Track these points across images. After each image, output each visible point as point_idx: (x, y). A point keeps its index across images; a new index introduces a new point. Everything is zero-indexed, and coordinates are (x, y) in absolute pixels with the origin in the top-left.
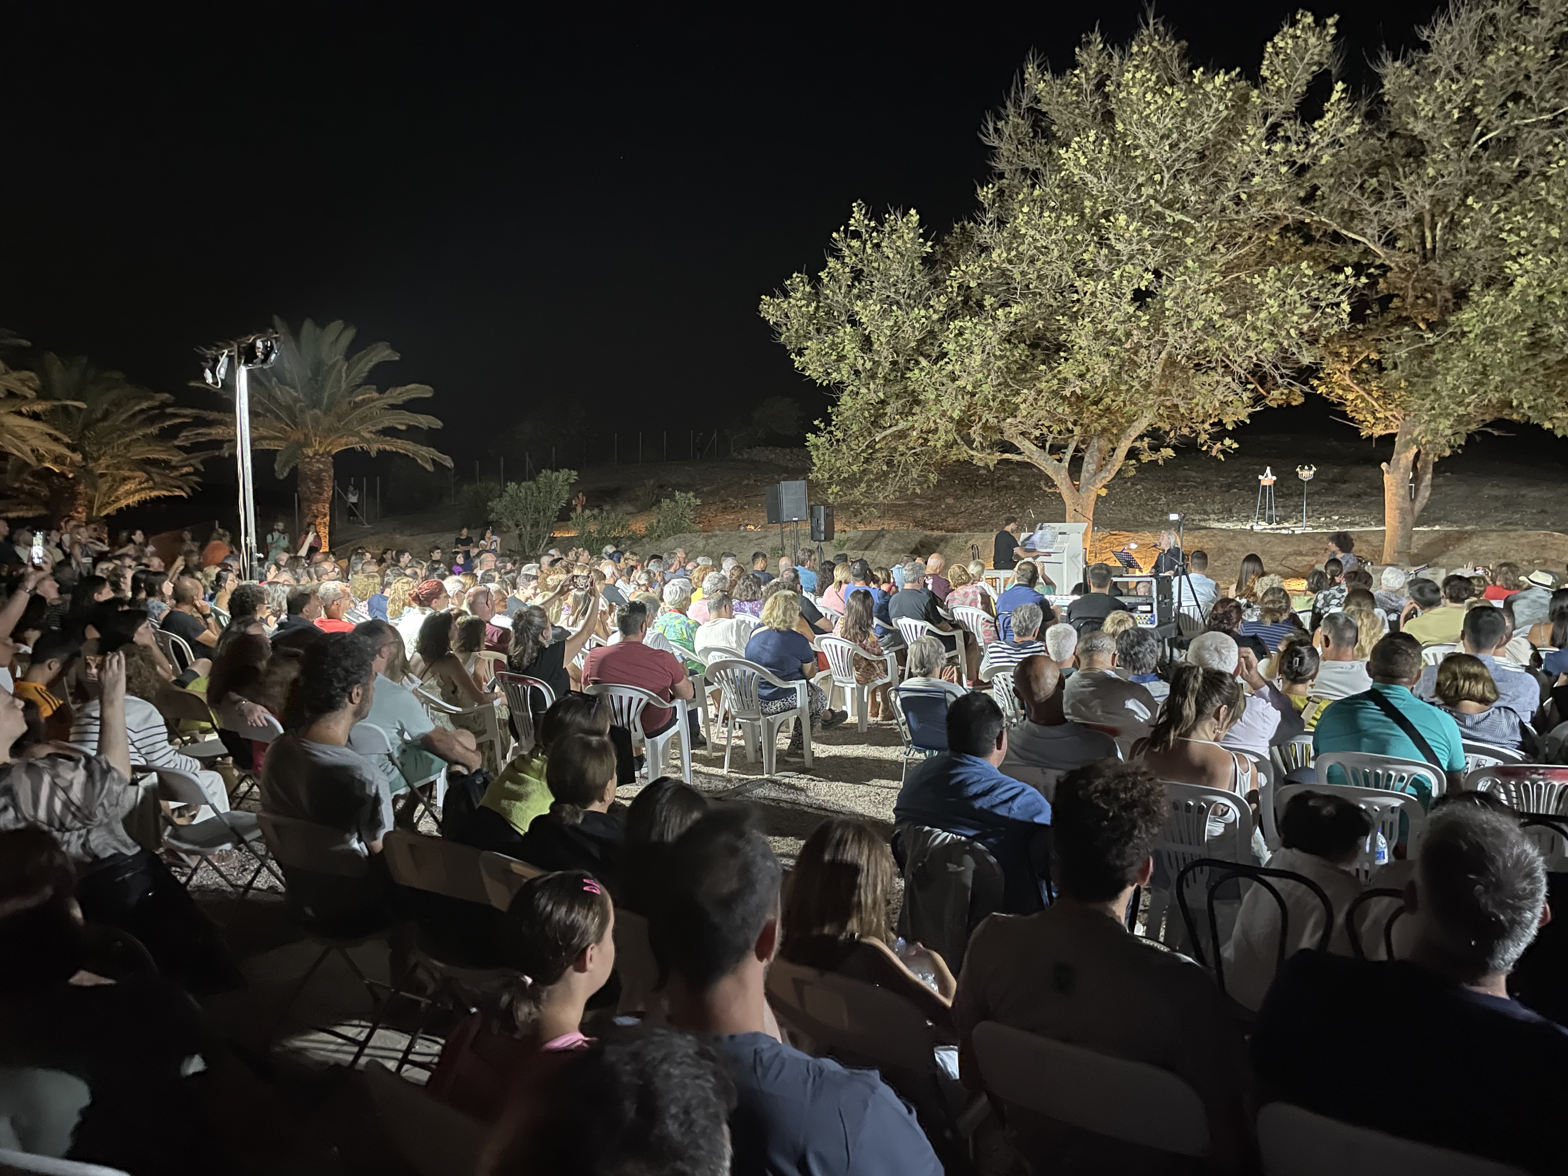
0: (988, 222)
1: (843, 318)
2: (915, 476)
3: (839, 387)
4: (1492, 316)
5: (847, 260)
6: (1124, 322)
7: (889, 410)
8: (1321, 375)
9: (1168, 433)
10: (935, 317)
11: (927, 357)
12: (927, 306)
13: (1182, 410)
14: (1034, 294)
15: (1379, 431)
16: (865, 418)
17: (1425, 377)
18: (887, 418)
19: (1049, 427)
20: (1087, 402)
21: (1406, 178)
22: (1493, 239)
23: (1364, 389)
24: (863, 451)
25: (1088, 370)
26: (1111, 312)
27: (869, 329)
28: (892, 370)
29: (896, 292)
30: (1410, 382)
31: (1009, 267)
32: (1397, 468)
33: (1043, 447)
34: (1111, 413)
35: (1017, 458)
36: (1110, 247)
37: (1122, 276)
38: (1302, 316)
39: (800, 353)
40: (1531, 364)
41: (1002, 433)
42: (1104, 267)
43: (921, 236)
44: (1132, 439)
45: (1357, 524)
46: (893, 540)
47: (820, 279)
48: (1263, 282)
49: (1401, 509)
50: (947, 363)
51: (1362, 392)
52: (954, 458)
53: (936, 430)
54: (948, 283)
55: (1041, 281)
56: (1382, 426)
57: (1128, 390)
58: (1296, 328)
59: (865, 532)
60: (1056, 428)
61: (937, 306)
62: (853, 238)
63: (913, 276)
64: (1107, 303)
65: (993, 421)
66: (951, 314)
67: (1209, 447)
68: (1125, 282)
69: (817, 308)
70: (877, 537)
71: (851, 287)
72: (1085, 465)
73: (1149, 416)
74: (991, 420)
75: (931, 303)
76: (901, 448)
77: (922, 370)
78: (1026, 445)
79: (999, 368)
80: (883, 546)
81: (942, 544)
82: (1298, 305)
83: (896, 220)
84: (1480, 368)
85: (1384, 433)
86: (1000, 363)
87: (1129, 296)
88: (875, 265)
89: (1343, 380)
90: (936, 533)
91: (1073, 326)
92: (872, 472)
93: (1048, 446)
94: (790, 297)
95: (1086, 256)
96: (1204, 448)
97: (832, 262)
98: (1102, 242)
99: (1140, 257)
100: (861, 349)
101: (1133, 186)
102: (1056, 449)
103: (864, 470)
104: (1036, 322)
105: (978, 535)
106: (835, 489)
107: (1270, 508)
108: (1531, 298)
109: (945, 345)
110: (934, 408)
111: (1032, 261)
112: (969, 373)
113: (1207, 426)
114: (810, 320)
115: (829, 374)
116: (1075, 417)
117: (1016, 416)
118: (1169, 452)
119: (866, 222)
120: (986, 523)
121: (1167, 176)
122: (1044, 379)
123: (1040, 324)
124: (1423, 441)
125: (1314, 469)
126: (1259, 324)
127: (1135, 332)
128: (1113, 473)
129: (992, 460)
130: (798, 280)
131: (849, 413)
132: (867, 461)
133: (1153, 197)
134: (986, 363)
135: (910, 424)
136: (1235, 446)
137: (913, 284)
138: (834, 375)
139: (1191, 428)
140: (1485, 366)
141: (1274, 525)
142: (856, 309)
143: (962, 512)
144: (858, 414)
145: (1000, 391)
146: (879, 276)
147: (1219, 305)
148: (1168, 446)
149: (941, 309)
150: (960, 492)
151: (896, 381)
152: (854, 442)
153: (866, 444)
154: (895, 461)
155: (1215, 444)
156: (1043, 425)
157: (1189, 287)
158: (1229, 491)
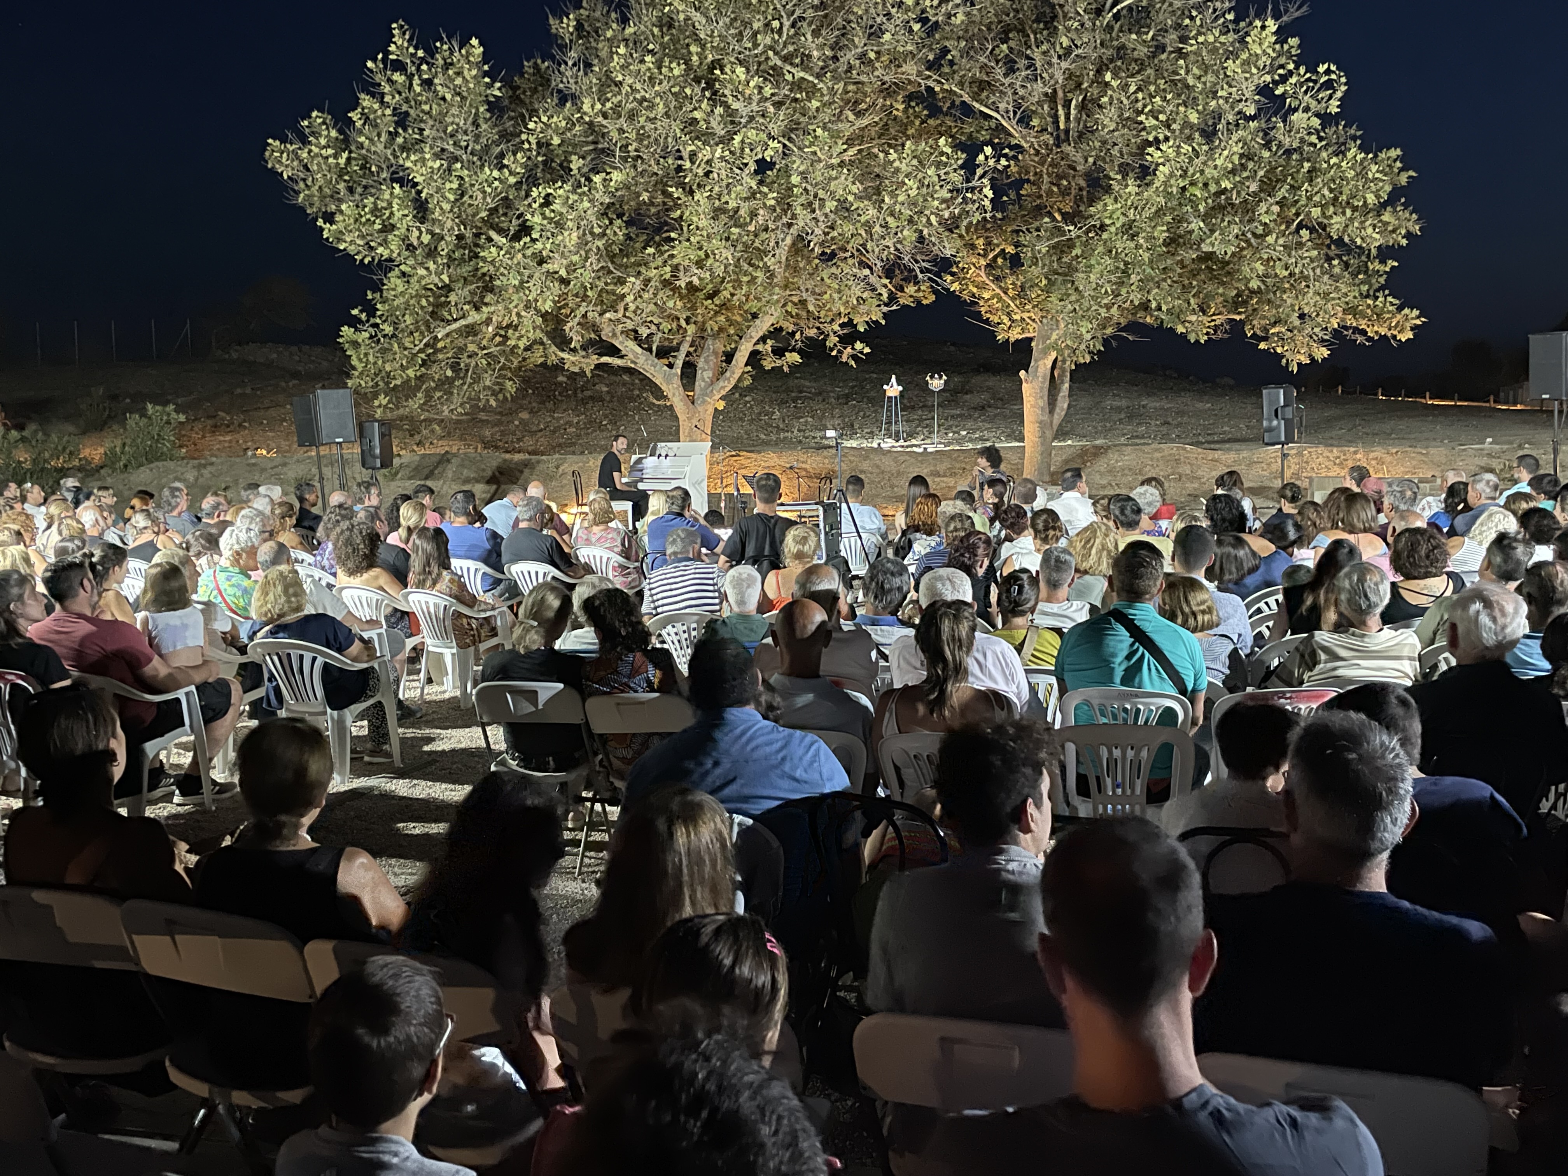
0: (570, 63)
1: (384, 175)
2: (488, 383)
3: (386, 265)
4: (1136, 208)
5: (387, 98)
6: (746, 199)
7: (453, 298)
8: (955, 270)
9: (793, 334)
10: (512, 180)
11: (500, 231)
12: (501, 167)
13: (810, 308)
14: (635, 158)
15: (1015, 335)
16: (422, 307)
17: (1065, 275)
18: (452, 309)
19: (657, 325)
20: (701, 295)
21: (1038, 47)
22: (1131, 123)
23: (1000, 288)
24: (421, 351)
25: (707, 256)
26: (731, 185)
27: (425, 192)
28: (458, 247)
29: (455, 145)
30: (1049, 280)
31: (604, 122)
32: (1035, 376)
33: (650, 350)
34: (729, 309)
35: (616, 362)
36: (727, 107)
37: (742, 142)
38: (943, 201)
39: (329, 218)
40: (1169, 262)
41: (600, 331)
42: (720, 130)
43: (486, 74)
45: (1000, 438)
46: (462, 466)
47: (351, 122)
48: (899, 158)
49: (1041, 422)
50: (535, 240)
51: (998, 291)
52: (538, 361)
53: (519, 326)
54: (524, 137)
55: (643, 142)
56: (1019, 329)
57: (751, 283)
58: (937, 215)
59: (424, 456)
60: (666, 326)
61: (513, 166)
62: (395, 70)
63: (478, 126)
64: (726, 175)
65: (590, 316)
66: (530, 180)
67: (839, 352)
68: (747, 150)
69: (349, 159)
70: (439, 463)
71: (393, 135)
72: (699, 372)
73: (776, 314)
75: (505, 162)
76: (471, 348)
77: (498, 247)
78: (629, 346)
79: (599, 249)
80: (450, 474)
81: (527, 471)
82: (937, 188)
83: (451, 51)
84: (1122, 266)
85: (1021, 337)
86: (600, 243)
87: (752, 167)
88: (426, 108)
89: (978, 275)
90: (518, 457)
91: (688, 201)
92: (432, 379)
93: (654, 348)
94: (310, 143)
95: (697, 115)
96: (834, 353)
97: (366, 101)
98: (716, 98)
99: (761, 120)
100: (416, 217)
101: (747, 33)
102: (664, 353)
103: (422, 376)
104: (639, 194)
105: (572, 458)
106: (383, 400)
107: (897, 423)
108: (1174, 190)
109: (528, 216)
110: (515, 297)
111: (632, 116)
112: (563, 255)
113: (836, 327)
114: (340, 176)
115: (372, 248)
116: (689, 314)
117: (616, 311)
118: (794, 357)
119: (411, 50)
120: (574, 444)
121: (787, 24)
122: (653, 265)
123: (645, 196)
124: (1062, 347)
125: (944, 377)
126: (897, 208)
127: (761, 212)
128: (733, 382)
129: (588, 364)
130: (319, 121)
131: (402, 300)
132: (424, 363)
133: (771, 48)
134: (583, 243)
135: (483, 317)
136: (867, 350)
137: (477, 137)
138: (380, 250)
139: (818, 328)
140: (1126, 264)
141: (901, 442)
142: (406, 164)
143: (541, 430)
144: (412, 302)
145: (599, 278)
146: (431, 122)
147: (854, 183)
148: (793, 350)
149: (518, 170)
150: (534, 404)
151: (462, 261)
152: (408, 339)
153: (424, 341)
154: (462, 365)
155: (845, 348)
156: (651, 322)
157: (820, 161)
158: (847, 404)
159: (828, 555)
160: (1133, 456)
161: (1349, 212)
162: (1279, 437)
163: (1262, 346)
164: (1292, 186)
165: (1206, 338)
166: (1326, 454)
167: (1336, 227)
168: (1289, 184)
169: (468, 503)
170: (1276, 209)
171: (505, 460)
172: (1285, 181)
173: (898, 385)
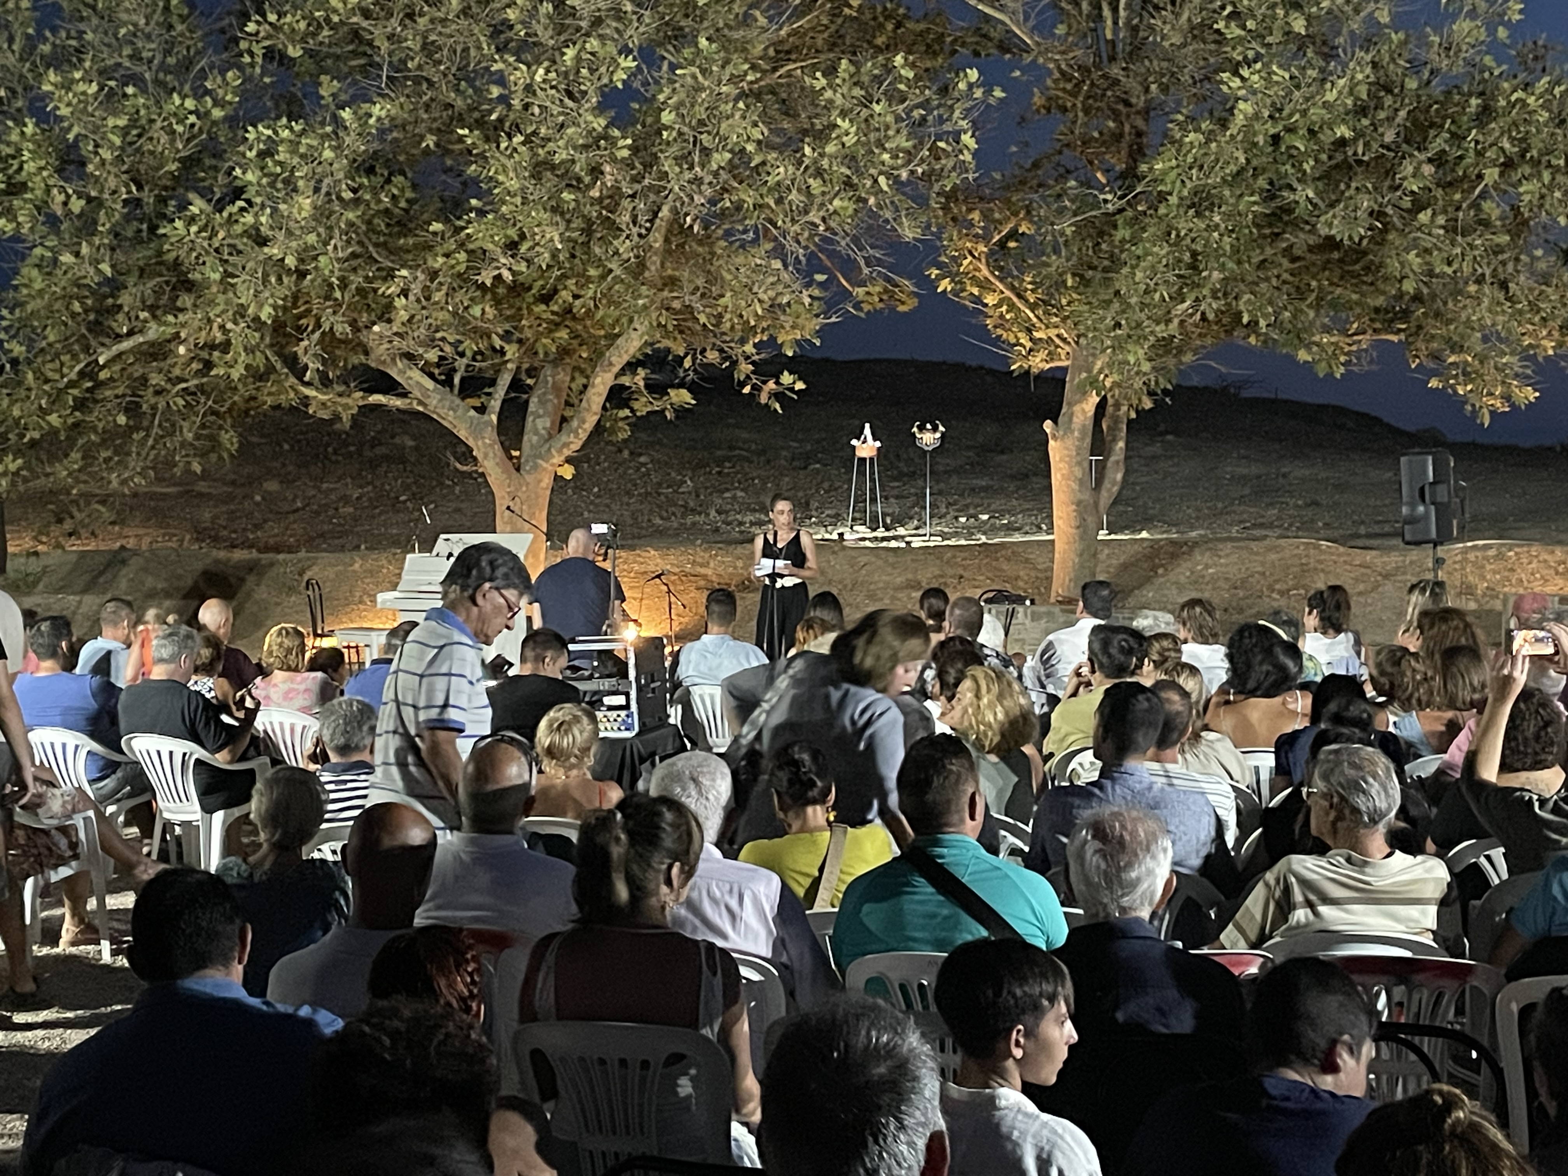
2: (190, 437)
4: (1201, 167)
6: (586, 147)
7: (125, 299)
8: (941, 259)
9: (680, 360)
10: (217, 113)
11: (205, 194)
12: (200, 93)
13: (703, 319)
14: (417, 81)
15: (1039, 363)
16: (74, 315)
17: (1105, 270)
18: (120, 317)
19: (456, 344)
20: (529, 298)
23: (1013, 288)
24: (72, 384)
25: (522, 236)
26: (562, 126)
27: (76, 130)
28: (129, 218)
29: (136, 57)
30: (1082, 277)
31: (365, 24)
32: (1069, 429)
33: (448, 382)
34: (574, 318)
35: (397, 403)
37: (578, 59)
38: (898, 153)
40: (1269, 251)
41: (366, 353)
42: (546, 36)
44: (616, 369)
45: (1018, 529)
46: (145, 570)
48: (830, 85)
49: (1079, 503)
50: (242, 209)
51: (1008, 293)
52: (270, 401)
53: (226, 346)
54: (243, 45)
55: (429, 56)
56: (1042, 355)
57: (603, 277)
58: (889, 175)
59: (82, 555)
60: (471, 347)
61: (220, 92)
63: (171, 27)
64: (556, 110)
65: (342, 329)
67: (754, 387)
68: (584, 72)
70: (108, 565)
72: (530, 419)
73: (642, 329)
74: (339, 329)
75: (208, 85)
76: (156, 379)
77: (192, 220)
78: (414, 379)
79: (350, 224)
80: (123, 584)
81: (251, 580)
82: (891, 133)
84: (1187, 257)
85: (1047, 366)
86: (351, 215)
87: (594, 99)
89: (978, 269)
90: (239, 555)
91: (489, 149)
92: (94, 429)
93: (457, 380)
96: (747, 390)
99: (614, 24)
100: (59, 171)
102: (473, 388)
103: (76, 425)
104: (422, 138)
105: (326, 557)
107: (873, 500)
108: (1260, 139)
109: (238, 172)
110: (221, 298)
112: (290, 233)
113: (749, 348)
116: (507, 326)
117: (389, 321)
118: (683, 397)
120: (346, 533)
122: (440, 250)
123: (430, 141)
124: (1108, 384)
125: (941, 428)
126: (825, 163)
127: (607, 168)
128: (583, 436)
129: (346, 407)
131: (41, 303)
132: (81, 405)
134: (321, 214)
135: (172, 330)
136: (800, 386)
139: (721, 351)
140: (1194, 254)
141: (881, 533)
142: (46, 88)
143: (297, 510)
144: (57, 306)
145: (355, 270)
146: (95, 21)
147: (755, 125)
148: (681, 385)
149: (229, 97)
150: (291, 468)
151: (138, 240)
152: (49, 366)
153: (77, 369)
154: (145, 407)
155: (765, 382)
156: (443, 339)
157: (703, 89)
158: (805, 468)
159: (642, 724)
160: (1234, 558)
161: (1546, 176)
162: (1428, 531)
163: (1433, 383)
164: (1453, 135)
165: (1342, 369)
166: (1545, 556)
167: (1527, 198)
168: (1449, 131)
169: (59, 638)
170: (1428, 170)
171: (217, 561)
172: (1442, 126)
173: (875, 440)
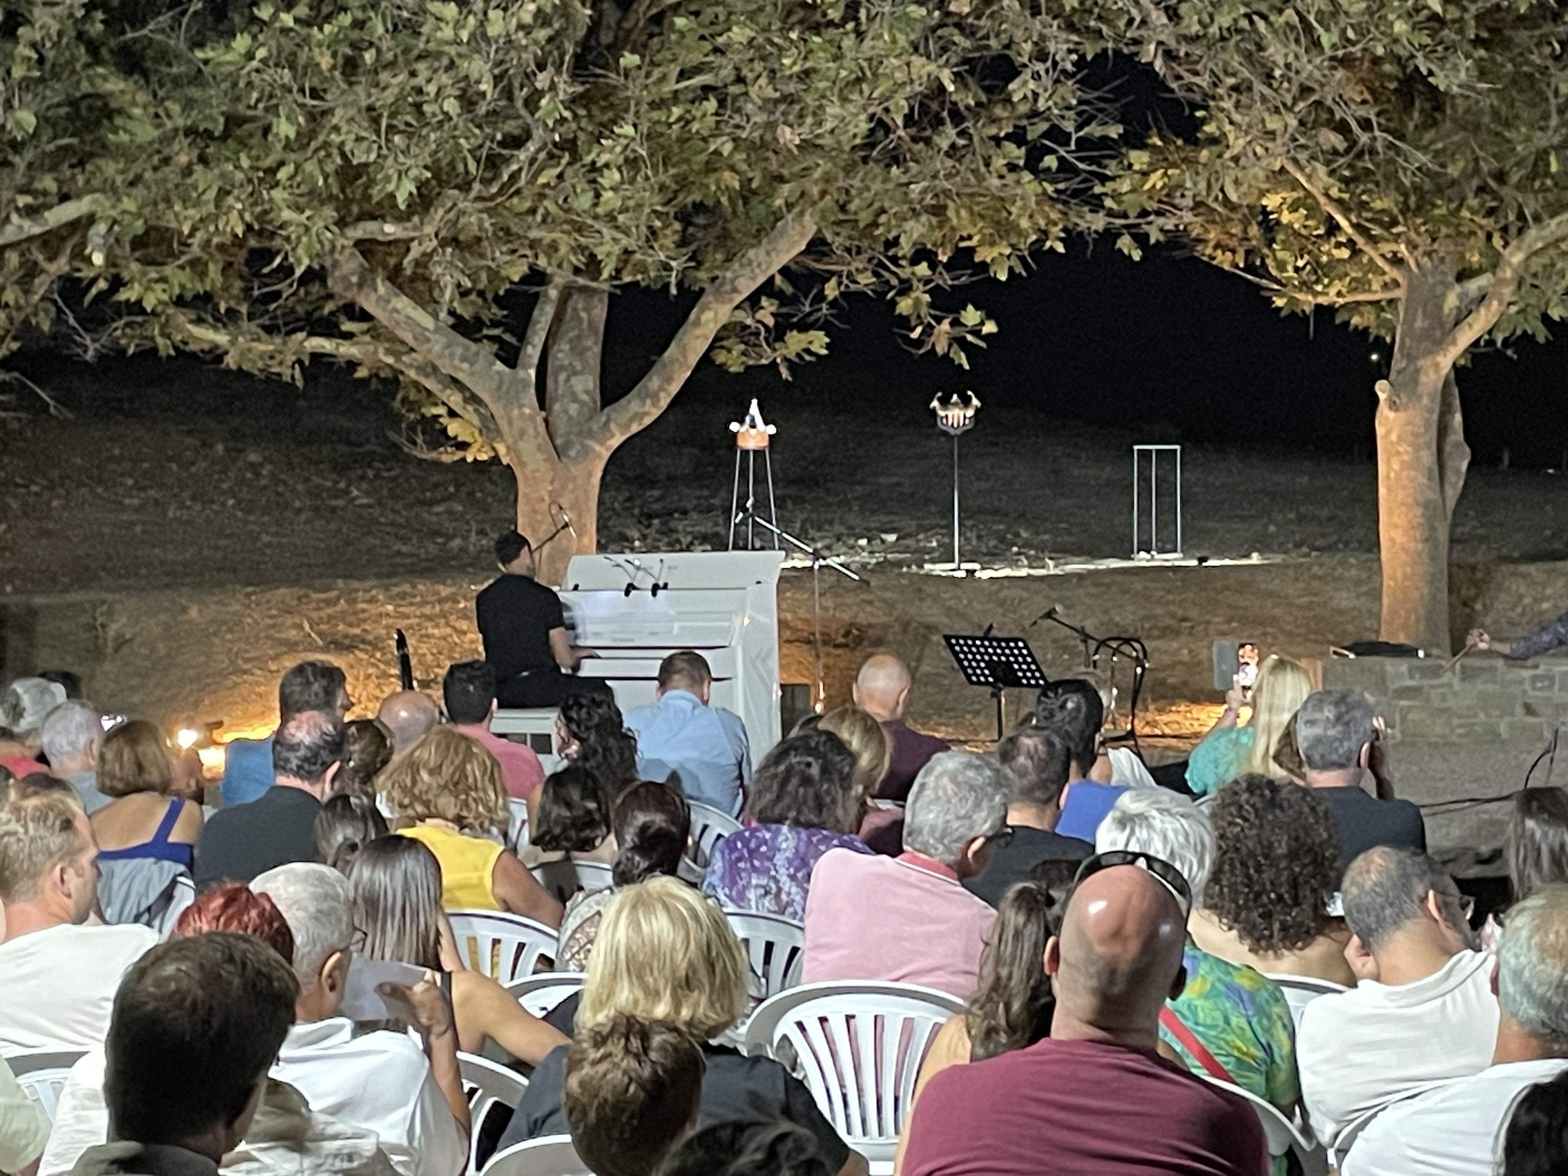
32: (1415, 395)
44: (737, 299)
49: (1426, 506)
67: (926, 329)
72: (559, 377)
78: (402, 311)
96: (916, 333)
125: (975, 402)
136: (990, 327)
155: (941, 321)
173: (766, 423)
